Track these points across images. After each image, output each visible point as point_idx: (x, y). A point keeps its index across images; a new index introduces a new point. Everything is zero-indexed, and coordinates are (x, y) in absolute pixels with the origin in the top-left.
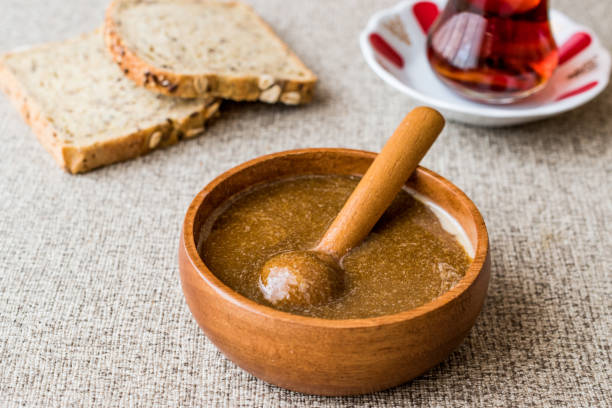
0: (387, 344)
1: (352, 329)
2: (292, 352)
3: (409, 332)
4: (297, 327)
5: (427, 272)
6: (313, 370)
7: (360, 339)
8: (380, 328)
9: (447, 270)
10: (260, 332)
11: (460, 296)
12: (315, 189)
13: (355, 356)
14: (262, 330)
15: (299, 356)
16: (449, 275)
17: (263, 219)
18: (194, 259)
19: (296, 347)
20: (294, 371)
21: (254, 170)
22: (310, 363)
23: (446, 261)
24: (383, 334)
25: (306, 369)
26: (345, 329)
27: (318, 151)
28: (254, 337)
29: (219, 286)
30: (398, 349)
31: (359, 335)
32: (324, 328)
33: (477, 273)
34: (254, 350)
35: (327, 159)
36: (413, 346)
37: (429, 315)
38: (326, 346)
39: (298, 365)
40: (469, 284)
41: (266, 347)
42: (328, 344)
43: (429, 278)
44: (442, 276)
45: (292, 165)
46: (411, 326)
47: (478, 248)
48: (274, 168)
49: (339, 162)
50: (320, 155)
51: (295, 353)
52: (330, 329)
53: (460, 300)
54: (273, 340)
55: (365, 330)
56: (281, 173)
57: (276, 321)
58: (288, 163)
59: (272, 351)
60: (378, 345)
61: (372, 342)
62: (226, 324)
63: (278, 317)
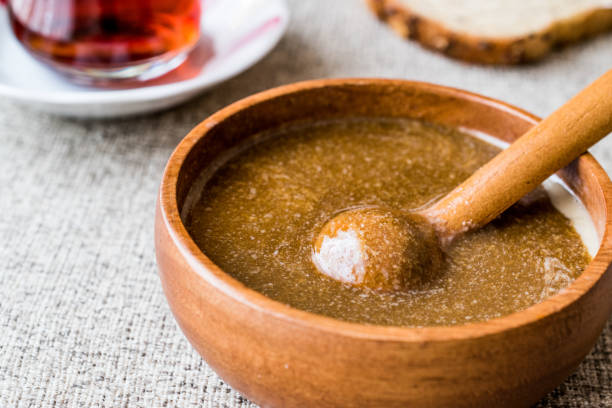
0: (435, 372)
1: (380, 343)
2: (286, 367)
3: (475, 356)
4: (294, 328)
5: (528, 269)
6: (319, 398)
7: (392, 358)
8: (425, 345)
9: (556, 270)
10: (242, 329)
11: (566, 310)
12: (371, 136)
13: (384, 384)
14: (245, 327)
15: (297, 374)
16: (557, 278)
17: (277, 176)
18: (169, 211)
19: (293, 359)
20: (290, 396)
21: (293, 100)
22: (312, 387)
23: (556, 255)
24: (429, 355)
25: (308, 395)
26: (369, 341)
27: (390, 83)
28: (234, 336)
29: (195, 254)
30: (455, 381)
31: (391, 352)
32: (338, 336)
33: (597, 277)
34: (234, 358)
35: (402, 95)
36: (480, 379)
37: (510, 335)
38: (340, 364)
39: (296, 387)
40: (582, 293)
41: (250, 354)
42: (343, 361)
43: (528, 279)
44: (547, 278)
45: (350, 100)
46: (479, 349)
47: (605, 240)
48: (323, 101)
49: (420, 101)
50: (391, 89)
51: (290, 367)
52: (346, 338)
53: (563, 316)
54: (260, 345)
55: (402, 345)
56: (332, 109)
57: (266, 316)
58: (345, 97)
59: (258, 362)
60: (422, 372)
61: (411, 365)
62: (198, 312)
63: (268, 311)
